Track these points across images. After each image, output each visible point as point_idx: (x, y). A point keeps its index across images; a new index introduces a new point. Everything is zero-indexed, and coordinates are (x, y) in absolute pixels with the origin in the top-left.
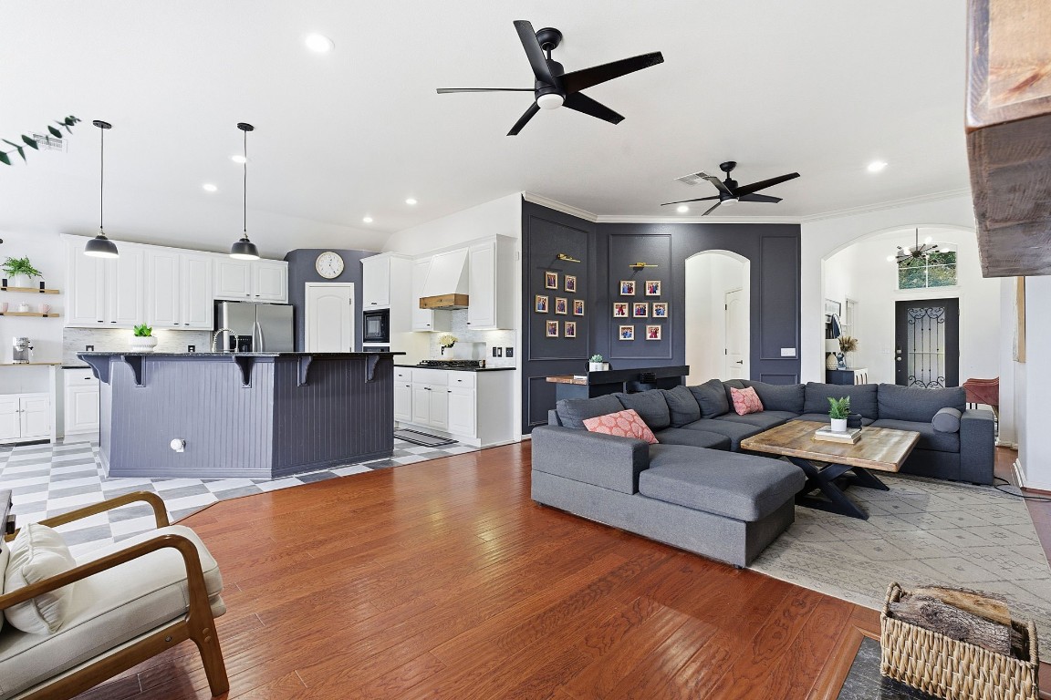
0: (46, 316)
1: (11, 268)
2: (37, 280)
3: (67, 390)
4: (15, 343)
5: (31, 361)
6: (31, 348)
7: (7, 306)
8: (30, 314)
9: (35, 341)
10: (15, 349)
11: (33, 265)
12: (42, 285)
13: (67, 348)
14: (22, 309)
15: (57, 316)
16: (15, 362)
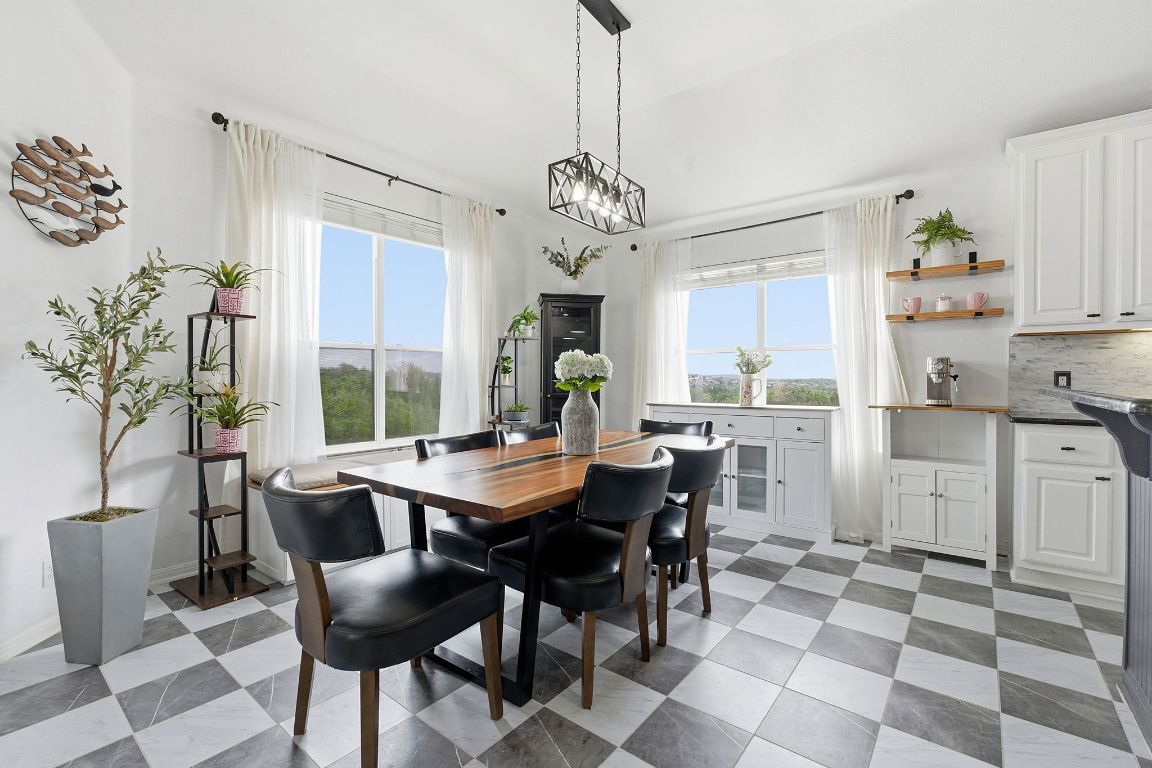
0: (979, 314)
1: (924, 237)
2: (965, 248)
3: (1022, 472)
4: (930, 367)
5: (953, 400)
6: (955, 377)
7: (918, 302)
8: (954, 315)
9: (961, 366)
10: (929, 380)
11: (958, 221)
12: (973, 257)
13: (1017, 377)
14: (941, 307)
15: (999, 313)
16: (930, 402)
